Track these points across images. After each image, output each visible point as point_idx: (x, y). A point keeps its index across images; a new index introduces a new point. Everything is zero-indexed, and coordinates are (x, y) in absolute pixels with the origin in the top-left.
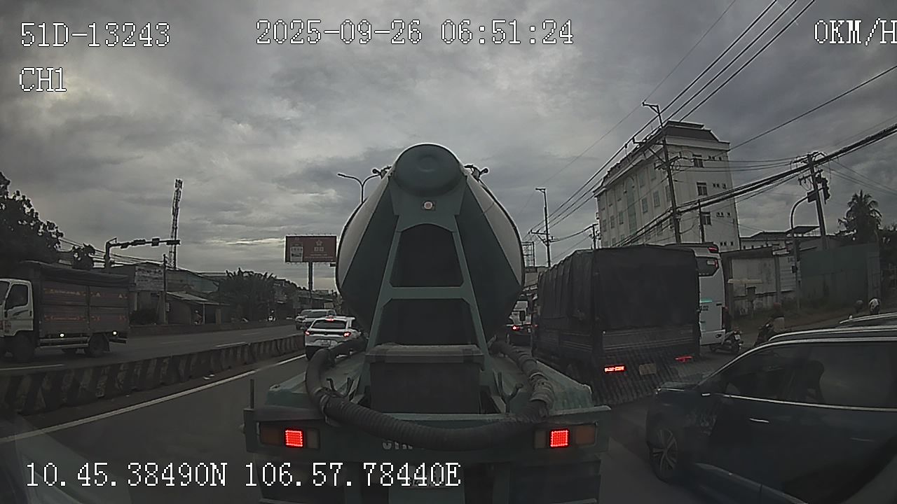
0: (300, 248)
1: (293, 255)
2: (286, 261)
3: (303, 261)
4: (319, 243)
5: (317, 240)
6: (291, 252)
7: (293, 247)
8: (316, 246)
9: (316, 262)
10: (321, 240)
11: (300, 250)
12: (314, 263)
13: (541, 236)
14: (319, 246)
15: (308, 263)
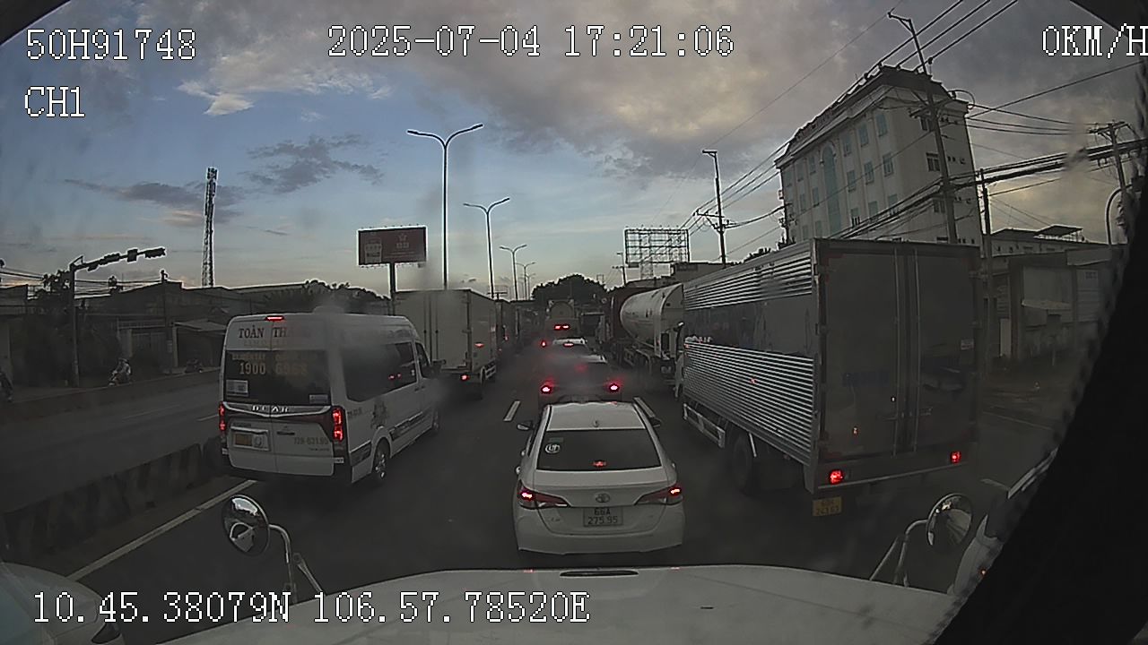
0: (377, 245)
1: (368, 255)
2: (360, 264)
3: (382, 263)
4: (403, 237)
5: (400, 234)
6: (366, 252)
7: (369, 245)
8: (399, 241)
9: (399, 262)
10: (405, 234)
11: (377, 248)
12: (396, 264)
13: (711, 219)
14: (402, 242)
15: (388, 265)
